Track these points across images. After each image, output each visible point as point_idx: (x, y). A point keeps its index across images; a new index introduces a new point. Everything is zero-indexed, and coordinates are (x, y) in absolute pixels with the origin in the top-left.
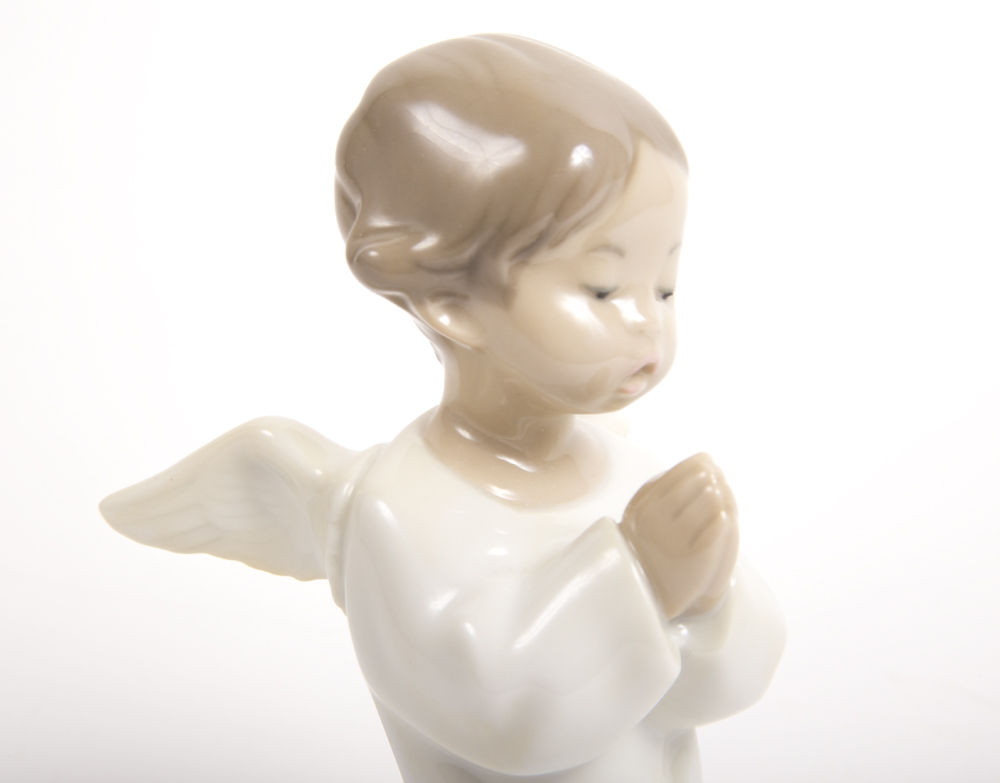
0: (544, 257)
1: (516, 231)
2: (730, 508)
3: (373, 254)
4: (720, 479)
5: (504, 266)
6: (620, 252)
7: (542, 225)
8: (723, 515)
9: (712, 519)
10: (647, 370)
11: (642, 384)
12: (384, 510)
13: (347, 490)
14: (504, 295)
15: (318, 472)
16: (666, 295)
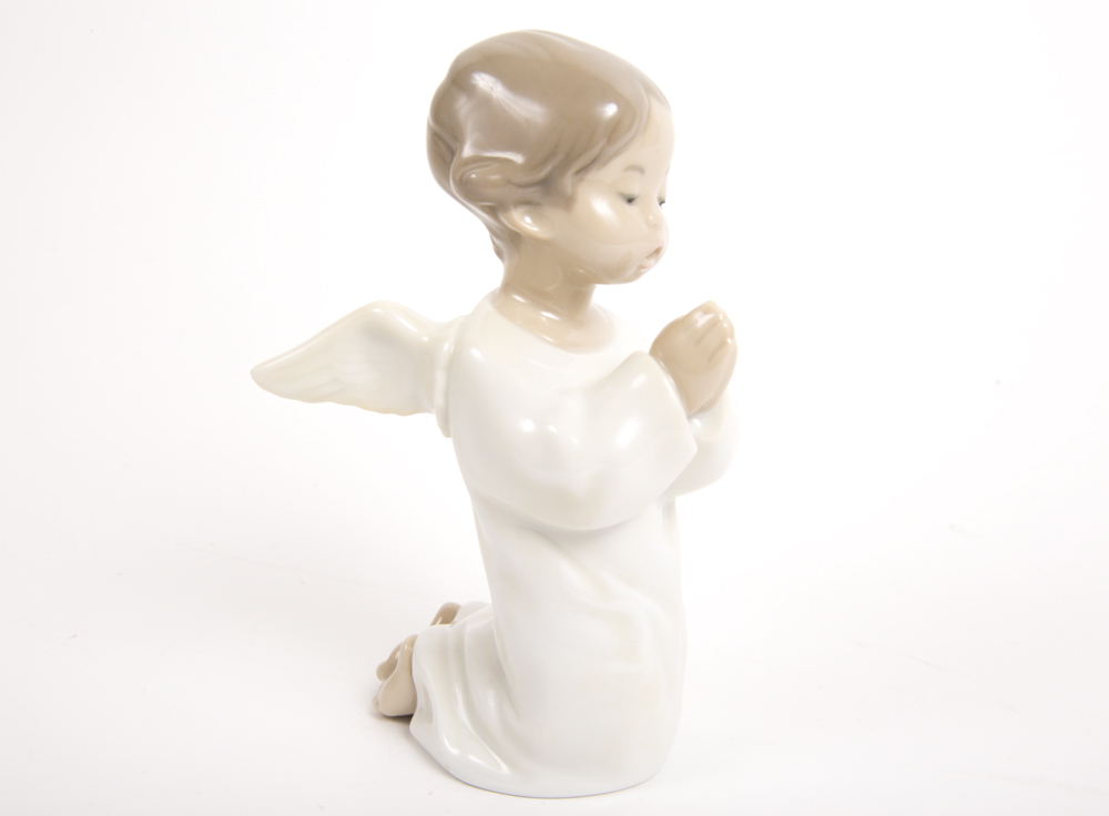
0: (595, 176)
1: (580, 155)
2: (732, 336)
3: (473, 176)
4: (725, 317)
5: (568, 181)
6: (641, 170)
7: (595, 151)
8: (729, 340)
9: (722, 344)
10: (657, 252)
11: (652, 261)
12: (476, 353)
13: (447, 347)
14: (568, 202)
15: (425, 339)
16: (662, 202)
